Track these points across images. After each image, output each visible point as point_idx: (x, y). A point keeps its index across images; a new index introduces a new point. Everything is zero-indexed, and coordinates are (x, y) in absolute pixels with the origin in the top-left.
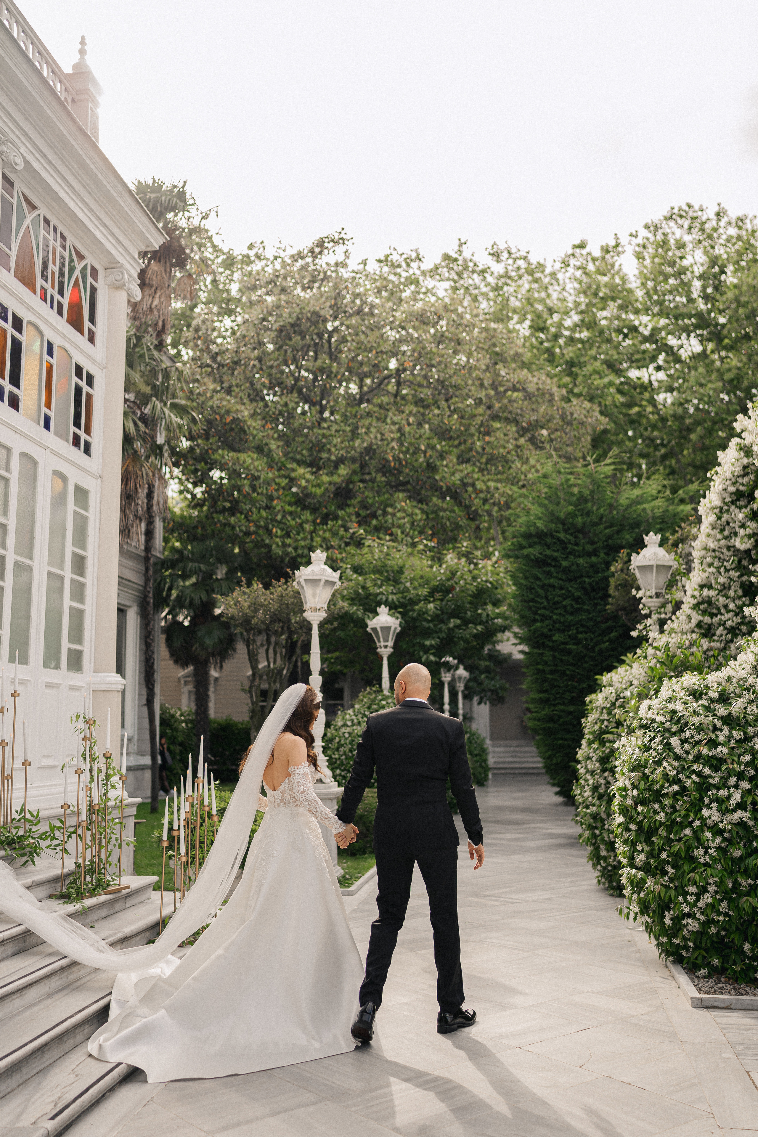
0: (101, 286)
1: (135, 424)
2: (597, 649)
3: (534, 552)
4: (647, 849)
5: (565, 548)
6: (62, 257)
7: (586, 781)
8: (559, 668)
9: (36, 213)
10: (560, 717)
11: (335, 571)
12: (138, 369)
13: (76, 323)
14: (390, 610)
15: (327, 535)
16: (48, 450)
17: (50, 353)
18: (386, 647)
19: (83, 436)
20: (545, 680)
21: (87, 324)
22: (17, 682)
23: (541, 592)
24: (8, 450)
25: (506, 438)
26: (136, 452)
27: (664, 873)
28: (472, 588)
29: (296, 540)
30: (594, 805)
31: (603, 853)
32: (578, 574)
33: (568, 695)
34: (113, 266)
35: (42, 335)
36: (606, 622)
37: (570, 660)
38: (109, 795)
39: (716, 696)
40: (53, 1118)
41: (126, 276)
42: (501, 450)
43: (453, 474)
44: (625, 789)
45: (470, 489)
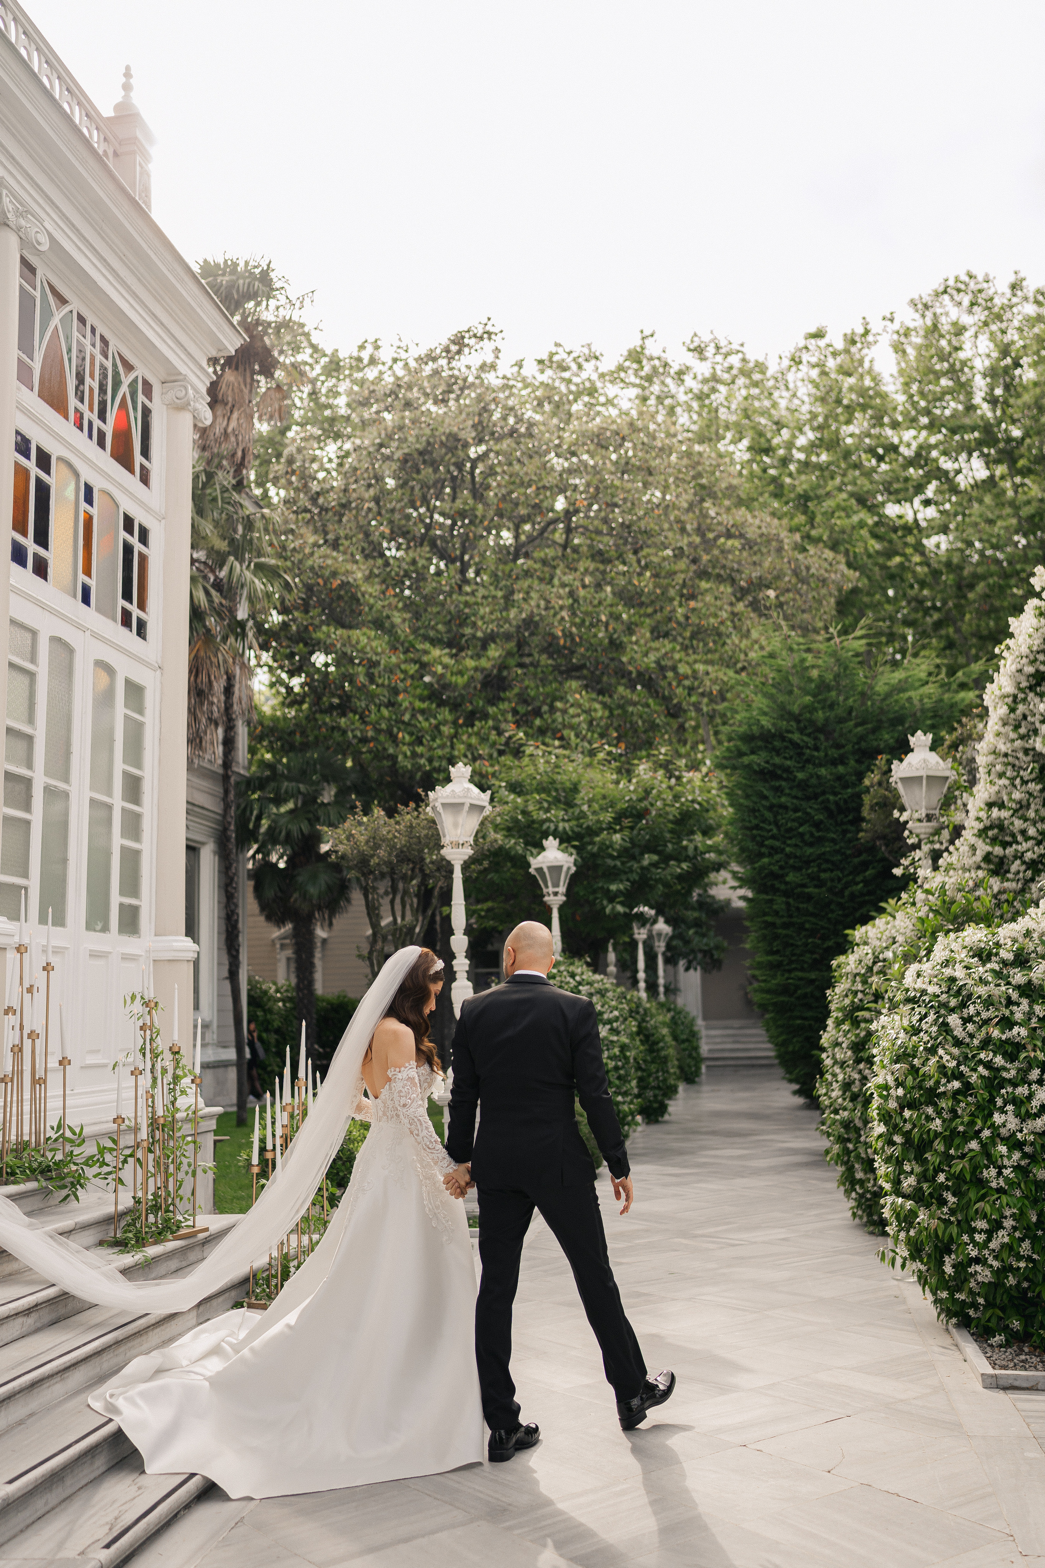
0: (157, 407)
1: (207, 593)
2: (847, 893)
3: (756, 760)
4: (918, 1169)
5: (801, 754)
6: (103, 368)
7: (834, 1075)
8: (794, 920)
9: (66, 309)
10: (797, 988)
11: (483, 790)
12: (210, 518)
13: (123, 457)
14: (561, 843)
15: (474, 740)
16: (88, 633)
17: (89, 499)
18: (556, 894)
19: (136, 612)
20: (776, 937)
21: (138, 459)
22: (50, 950)
23: (768, 815)
24: (34, 633)
25: (719, 603)
26: (208, 631)
27: (943, 1202)
28: (673, 812)
29: (431, 749)
30: (845, 1109)
31: (859, 1175)
32: (819, 790)
33: (808, 957)
34: (173, 378)
35: (77, 475)
36: (860, 855)
37: (811, 909)
38: (178, 1104)
39: (1010, 957)
40: (108, 1546)
41: (191, 391)
42: (712, 620)
43: (646, 655)
44: (886, 1087)
45: (670, 674)
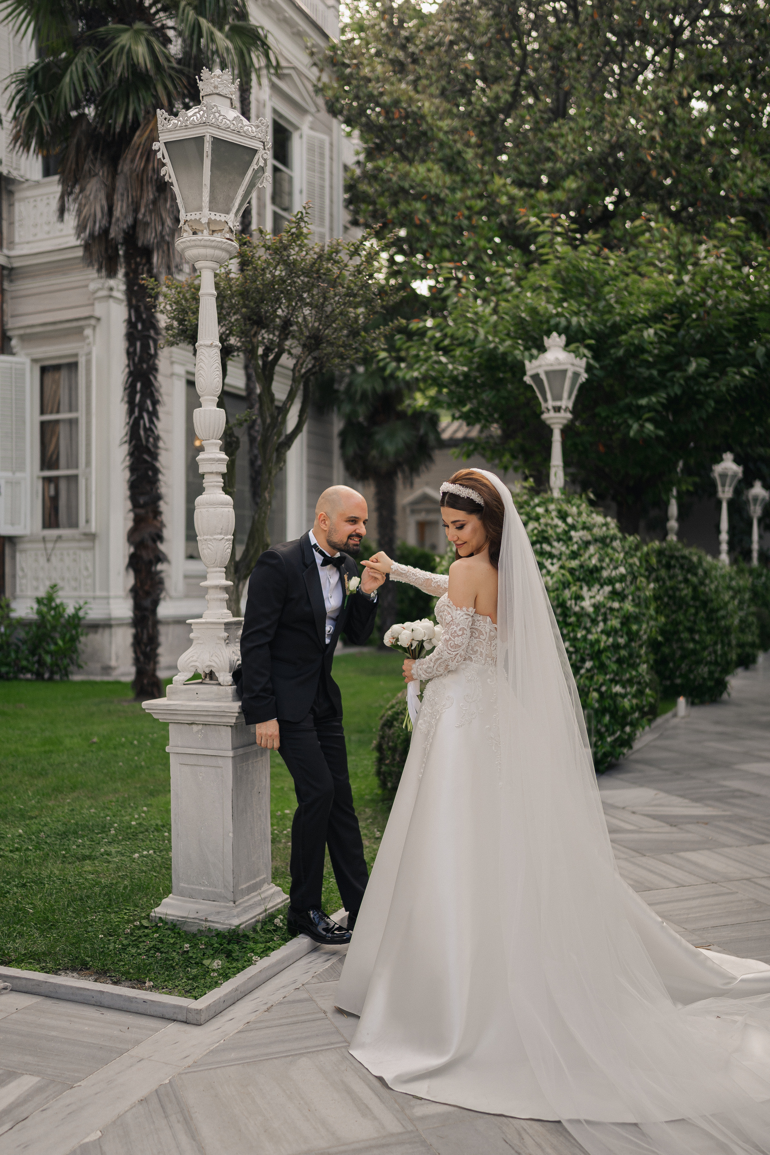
14: (570, 342)
18: (557, 409)
